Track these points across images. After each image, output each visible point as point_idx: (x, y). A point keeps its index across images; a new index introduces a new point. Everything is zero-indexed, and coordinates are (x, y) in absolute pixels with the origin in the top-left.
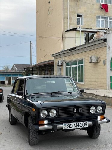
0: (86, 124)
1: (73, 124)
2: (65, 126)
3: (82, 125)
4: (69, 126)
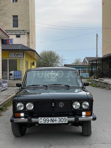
0: (65, 119)
1: (50, 119)
2: (41, 120)
3: (60, 120)
4: (45, 121)
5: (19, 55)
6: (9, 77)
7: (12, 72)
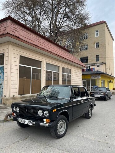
0: (31, 122)
3: (28, 122)
4: (21, 121)
5: (97, 77)
6: (91, 89)
7: (93, 87)
